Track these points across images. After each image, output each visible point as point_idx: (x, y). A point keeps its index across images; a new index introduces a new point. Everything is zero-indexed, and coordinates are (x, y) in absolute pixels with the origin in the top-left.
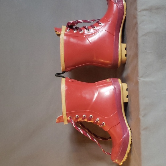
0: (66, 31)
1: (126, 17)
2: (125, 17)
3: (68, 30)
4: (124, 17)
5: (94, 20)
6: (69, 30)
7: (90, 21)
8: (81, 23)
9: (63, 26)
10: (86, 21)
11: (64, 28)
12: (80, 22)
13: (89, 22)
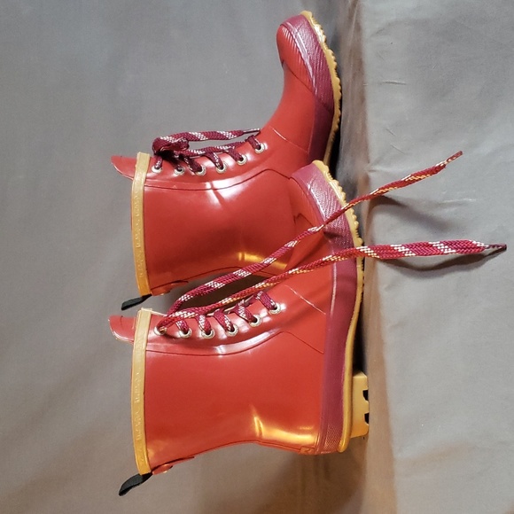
0: (149, 170)
1: (339, 124)
2: (337, 126)
3: (158, 169)
4: (335, 126)
5: (240, 133)
6: (161, 166)
7: (228, 135)
8: (199, 140)
9: (139, 154)
10: (213, 136)
11: (143, 158)
12: (197, 140)
13: (223, 138)
